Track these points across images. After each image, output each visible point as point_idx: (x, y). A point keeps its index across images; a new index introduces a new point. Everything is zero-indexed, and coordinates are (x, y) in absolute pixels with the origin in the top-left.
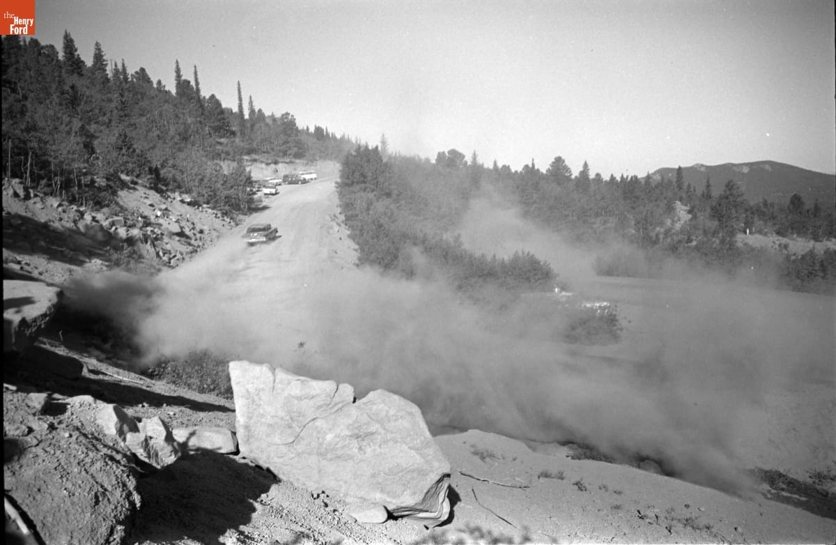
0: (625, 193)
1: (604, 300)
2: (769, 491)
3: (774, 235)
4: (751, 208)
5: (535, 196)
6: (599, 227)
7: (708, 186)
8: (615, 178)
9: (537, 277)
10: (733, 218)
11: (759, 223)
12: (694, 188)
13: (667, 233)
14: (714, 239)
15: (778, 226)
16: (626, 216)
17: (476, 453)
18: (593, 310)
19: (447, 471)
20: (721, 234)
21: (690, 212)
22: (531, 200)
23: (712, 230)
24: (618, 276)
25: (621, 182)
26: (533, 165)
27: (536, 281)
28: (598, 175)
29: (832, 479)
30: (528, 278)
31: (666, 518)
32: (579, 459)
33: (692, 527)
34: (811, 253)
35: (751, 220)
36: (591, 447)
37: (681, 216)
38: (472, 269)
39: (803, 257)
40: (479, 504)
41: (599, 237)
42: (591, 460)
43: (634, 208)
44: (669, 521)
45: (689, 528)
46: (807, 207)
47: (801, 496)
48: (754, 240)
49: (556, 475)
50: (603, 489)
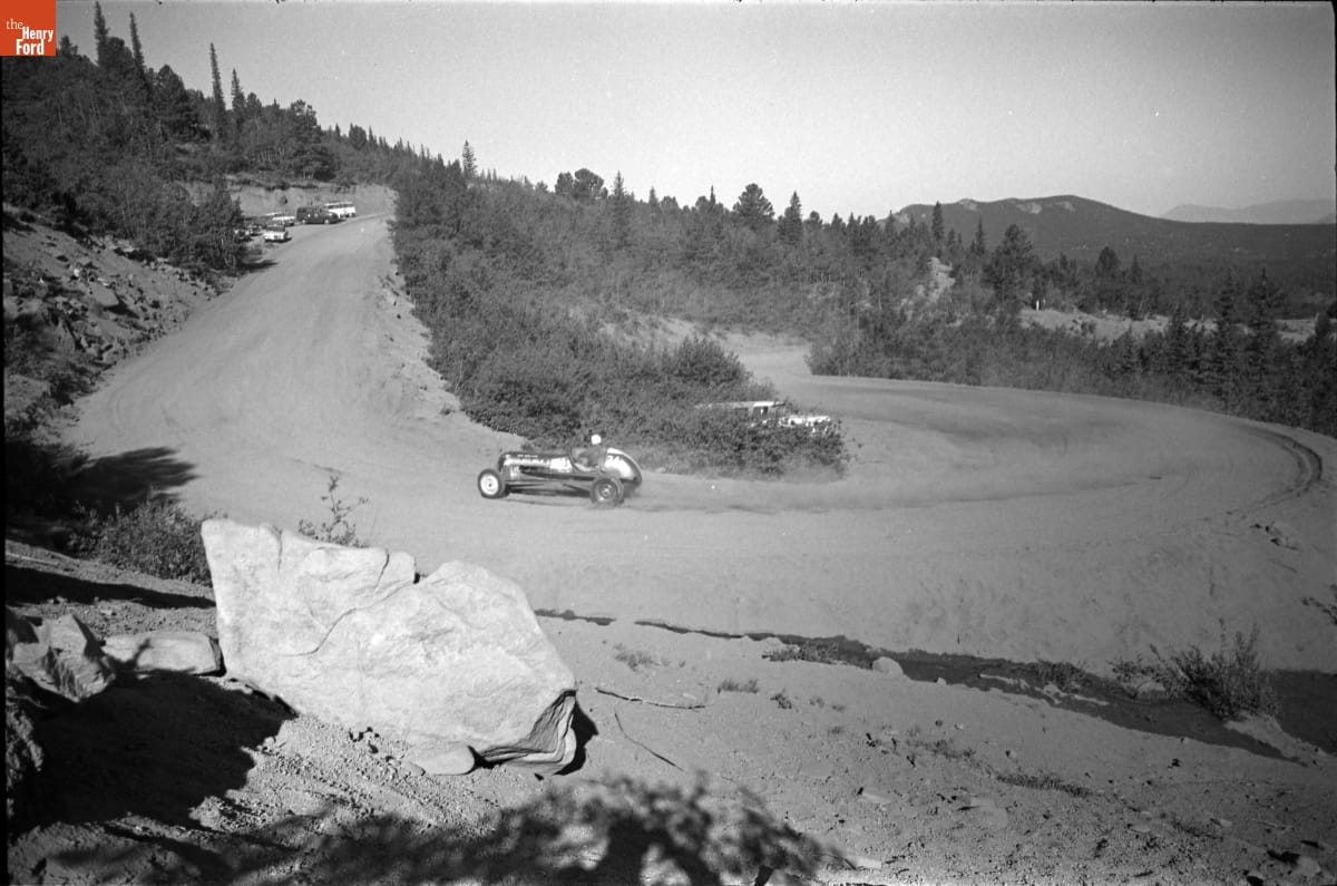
0: (855, 244)
1: (822, 413)
2: (1057, 695)
3: (1075, 310)
4: (1043, 270)
5: (716, 248)
6: (816, 298)
7: (980, 235)
8: (841, 220)
9: (718, 378)
10: (1015, 285)
11: (1053, 292)
12: (960, 237)
13: (918, 305)
14: (988, 317)
15: (1080, 297)
16: (857, 280)
17: (622, 658)
18: (804, 429)
20: (998, 310)
21: (952, 274)
22: (709, 255)
23: (985, 302)
24: (844, 374)
25: (850, 225)
26: (713, 197)
27: (717, 384)
28: (814, 215)
29: (1143, 672)
30: (704, 380)
31: (908, 743)
32: (782, 660)
33: (946, 755)
34: (1127, 337)
35: (1042, 288)
36: (799, 641)
37: (939, 280)
38: (616, 365)
39: (1116, 344)
40: (626, 737)
41: (816, 314)
42: (800, 661)
43: (869, 268)
44: (912, 747)
45: (940, 756)
46: (1122, 268)
47: (1100, 699)
48: (1048, 318)
49: (746, 686)
50: (817, 704)
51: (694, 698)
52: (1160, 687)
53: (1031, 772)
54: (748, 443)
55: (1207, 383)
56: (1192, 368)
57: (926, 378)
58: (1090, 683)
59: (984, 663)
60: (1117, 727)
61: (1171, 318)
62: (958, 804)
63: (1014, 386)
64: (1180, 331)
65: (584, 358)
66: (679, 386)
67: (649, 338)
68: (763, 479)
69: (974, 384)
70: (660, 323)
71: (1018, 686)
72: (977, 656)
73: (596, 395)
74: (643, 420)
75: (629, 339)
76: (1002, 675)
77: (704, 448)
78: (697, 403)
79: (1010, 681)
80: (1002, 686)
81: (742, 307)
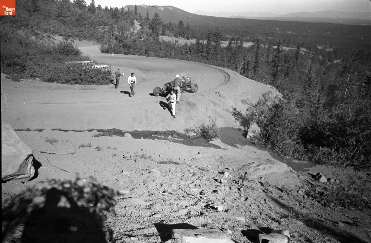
0: (112, 15)
1: (105, 64)
2: (171, 139)
3: (173, 37)
4: (165, 25)
5: (68, 13)
6: (101, 31)
7: (148, 14)
9: (72, 54)
10: (157, 29)
11: (167, 32)
12: (142, 15)
13: (131, 34)
14: (150, 38)
15: (174, 33)
16: (113, 26)
17: (48, 141)
18: (100, 69)
20: (153, 36)
21: (140, 25)
22: (66, 15)
23: (150, 34)
24: (111, 53)
25: (111, 10)
27: (72, 56)
29: (191, 131)
30: (68, 54)
31: (134, 156)
32: (98, 137)
33: (144, 158)
34: (186, 44)
35: (164, 30)
36: (103, 131)
37: (137, 27)
38: (37, 50)
39: (183, 46)
40: (51, 165)
41: (102, 35)
42: (103, 136)
43: (117, 22)
44: (135, 157)
45: (143, 159)
46: (184, 26)
47: (181, 139)
48: (166, 38)
49: (88, 145)
50: (109, 148)
51: (72, 151)
52: (195, 134)
53: (165, 160)
54: (83, 73)
55: (205, 56)
56: (201, 53)
57: (135, 54)
58: (179, 135)
59: (153, 132)
60: (185, 145)
61: (196, 40)
62: (148, 171)
63: (158, 57)
64: (199, 43)
65: (25, 47)
66: (60, 57)
67: (48, 41)
68: (88, 84)
69: (148, 56)
70: (52, 37)
71: (161, 138)
72: (151, 130)
73: (31, 60)
74: (48, 67)
75: (41, 41)
76: (157, 135)
77: (69, 75)
78: (66, 62)
79: (159, 136)
80: (157, 138)
81: (78, 32)
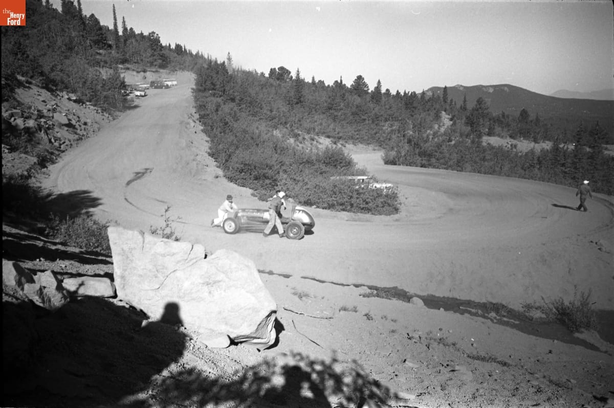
0: (406, 104)
1: (389, 182)
2: (495, 318)
3: (508, 138)
4: (494, 118)
5: (342, 105)
6: (387, 129)
7: (465, 101)
8: (400, 93)
9: (342, 165)
10: (480, 125)
11: (498, 129)
12: (455, 102)
13: (435, 134)
14: (467, 140)
15: (511, 132)
16: (406, 121)
17: (295, 294)
18: (381, 190)
19: (274, 308)
20: (472, 137)
21: (451, 120)
22: (339, 108)
23: (466, 133)
24: (400, 165)
25: (404, 95)
26: (341, 81)
27: (341, 168)
28: (388, 90)
29: (536, 309)
30: (335, 165)
31: (426, 338)
32: (368, 297)
33: (444, 344)
34: (532, 151)
35: (493, 127)
36: (376, 288)
37: (445, 122)
38: (294, 158)
39: (527, 154)
40: (297, 331)
41: (387, 136)
42: (376, 298)
43: (412, 116)
44: (428, 341)
45: (441, 345)
46: (530, 119)
47: (515, 320)
48: (495, 141)
49: (352, 309)
50: (384, 319)
51: (328, 313)
52: (544, 316)
53: (483, 354)
54: (355, 195)
55: (569, 174)
56: (562, 166)
57: (438, 168)
58: (511, 313)
59: (461, 302)
60: (523, 334)
61: (553, 143)
62: (449, 369)
63: (478, 172)
64: (557, 149)
65: (280, 154)
66: (323, 167)
67: (310, 145)
68: (361, 213)
69: (460, 171)
70: (316, 139)
71: (477, 313)
72: (458, 298)
73: (285, 171)
74: (307, 183)
75: (300, 145)
76: (470, 308)
77: (335, 197)
78: (331, 176)
79: (473, 311)
80: (470, 313)
81: (353, 132)
